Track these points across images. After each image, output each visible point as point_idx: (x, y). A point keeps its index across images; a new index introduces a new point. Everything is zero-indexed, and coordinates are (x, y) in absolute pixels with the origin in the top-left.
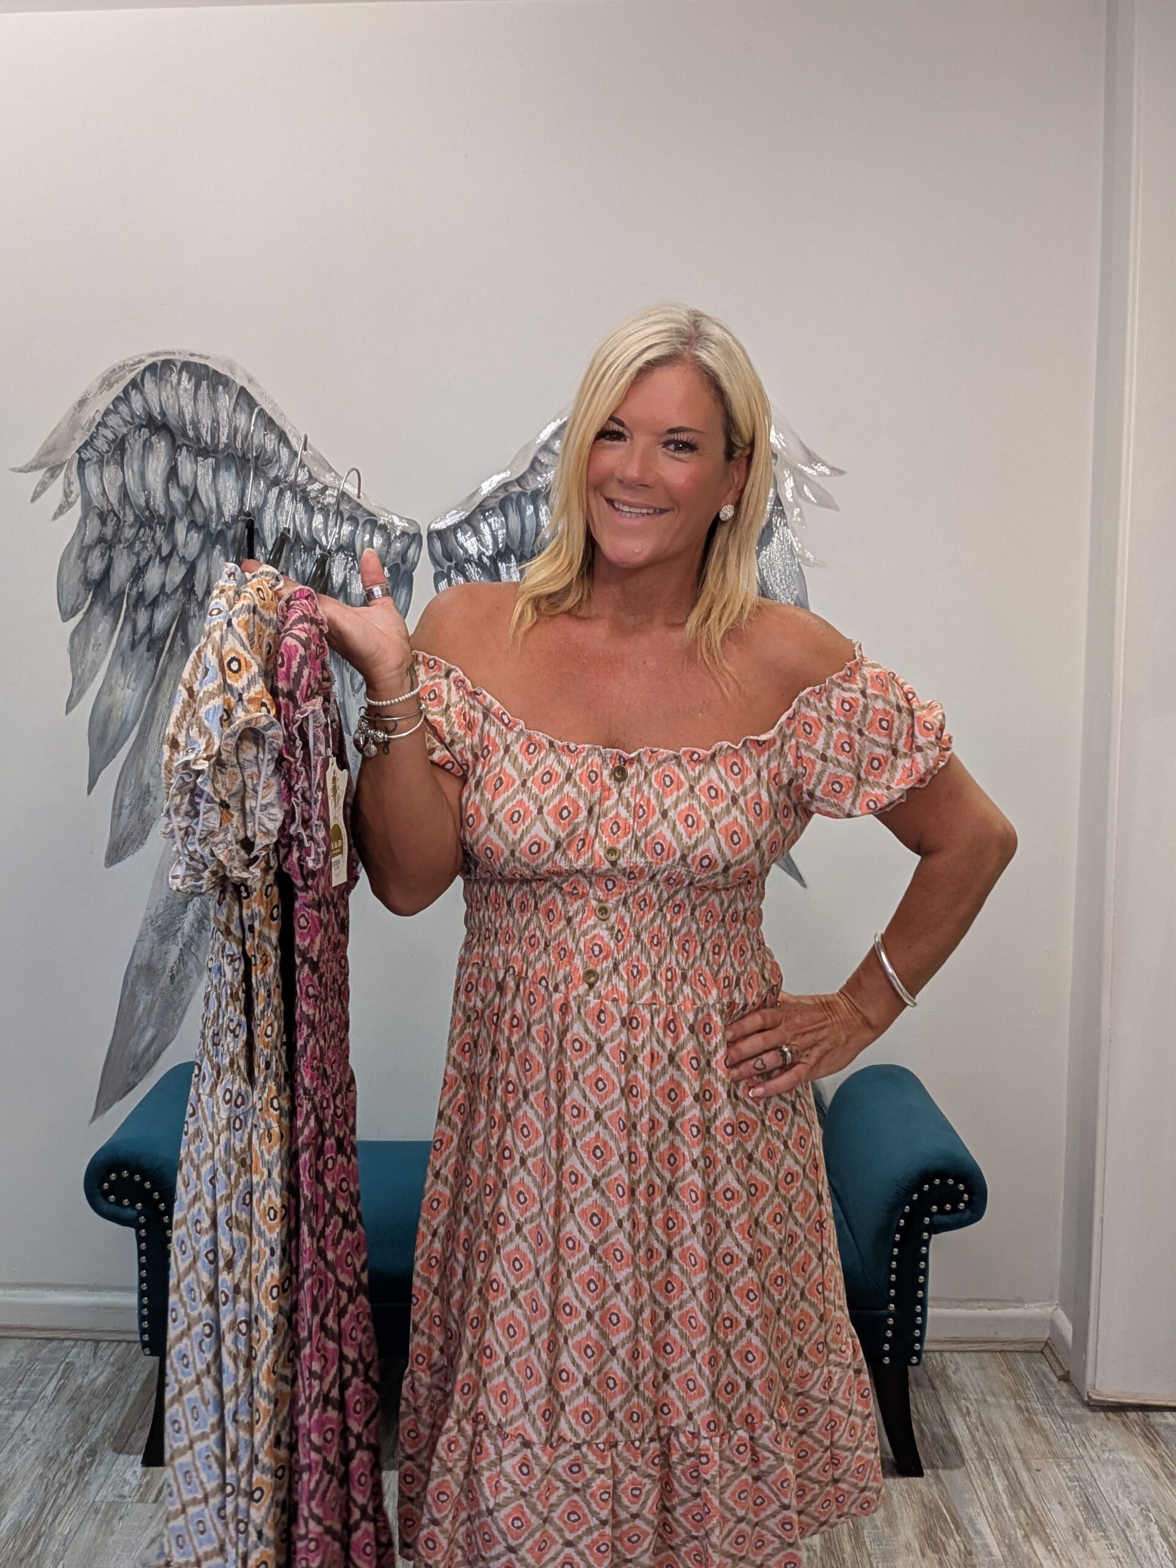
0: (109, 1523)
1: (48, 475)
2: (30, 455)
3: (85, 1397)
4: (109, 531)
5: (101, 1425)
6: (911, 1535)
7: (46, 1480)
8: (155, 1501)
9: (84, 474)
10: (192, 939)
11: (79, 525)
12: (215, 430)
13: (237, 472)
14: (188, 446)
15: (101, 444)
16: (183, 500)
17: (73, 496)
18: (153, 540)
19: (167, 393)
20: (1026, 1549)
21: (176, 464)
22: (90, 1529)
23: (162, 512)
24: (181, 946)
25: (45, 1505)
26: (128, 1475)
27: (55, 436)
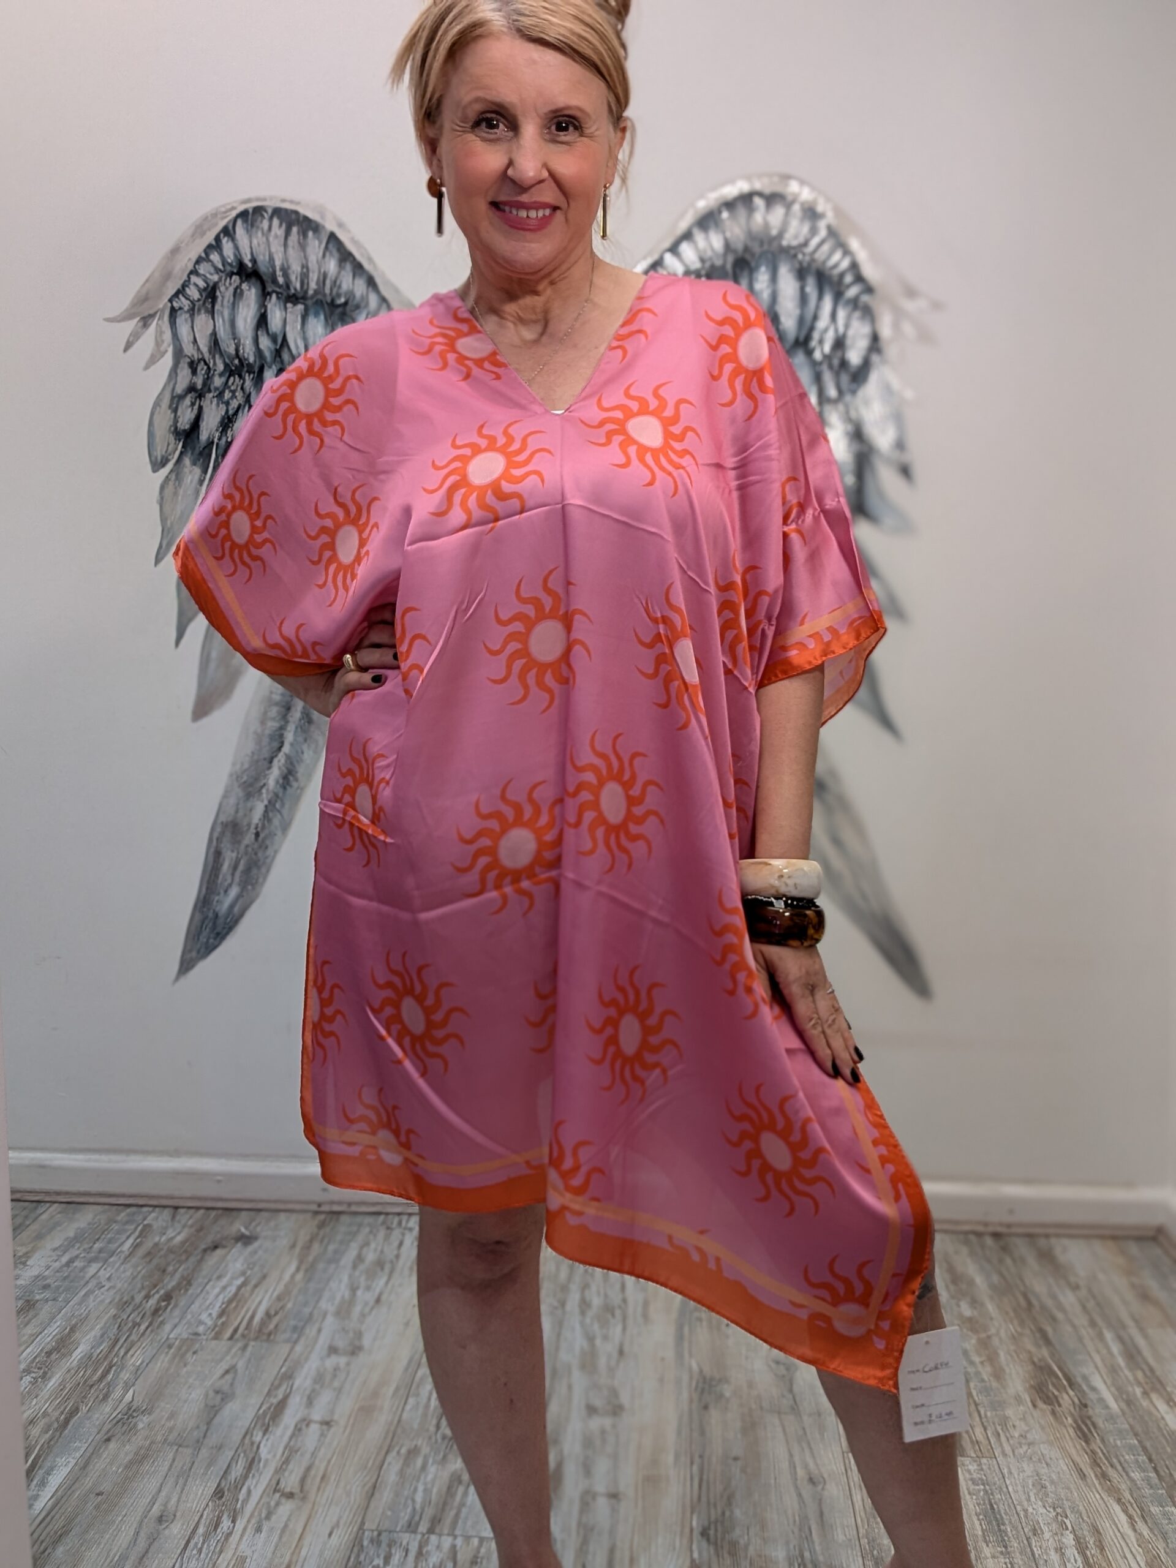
0: (183, 1356)
1: (141, 324)
2: (124, 301)
3: (162, 1253)
4: (199, 382)
5: (178, 1276)
6: (1020, 1388)
7: (119, 1320)
8: (231, 1338)
9: (175, 323)
10: (276, 795)
11: (170, 375)
12: (304, 277)
13: (326, 319)
14: (277, 293)
15: (193, 293)
16: (272, 346)
17: (165, 344)
18: (242, 388)
19: (258, 239)
20: (1145, 1403)
21: (266, 311)
22: (163, 1362)
23: (251, 360)
24: (266, 802)
25: (118, 1340)
26: (204, 1317)
27: (147, 285)
